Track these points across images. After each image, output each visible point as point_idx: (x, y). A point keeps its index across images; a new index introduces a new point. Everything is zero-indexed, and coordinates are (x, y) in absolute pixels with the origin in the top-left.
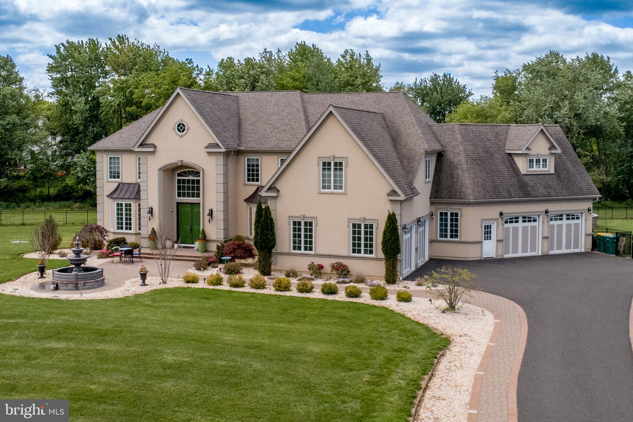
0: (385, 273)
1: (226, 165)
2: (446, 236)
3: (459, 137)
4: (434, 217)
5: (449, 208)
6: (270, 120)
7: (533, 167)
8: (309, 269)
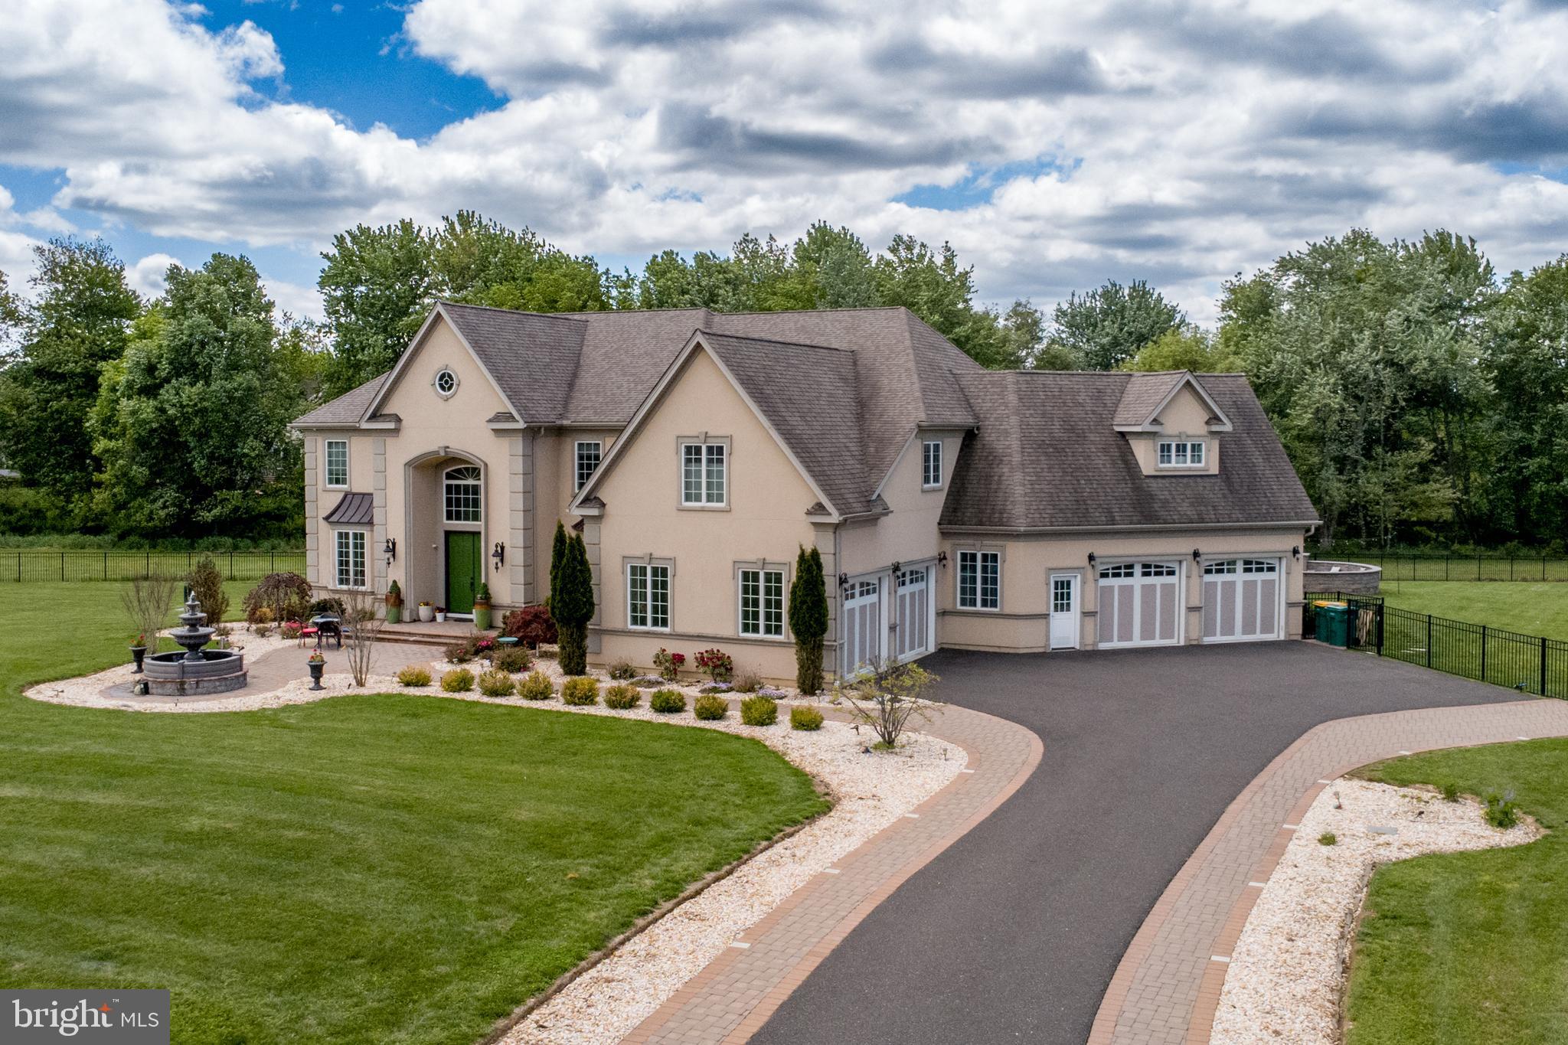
0: (796, 673)
1: (529, 457)
2: (973, 603)
3: (1012, 398)
4: (949, 563)
5: (978, 543)
6: (634, 367)
7: (1169, 462)
8: (655, 662)
